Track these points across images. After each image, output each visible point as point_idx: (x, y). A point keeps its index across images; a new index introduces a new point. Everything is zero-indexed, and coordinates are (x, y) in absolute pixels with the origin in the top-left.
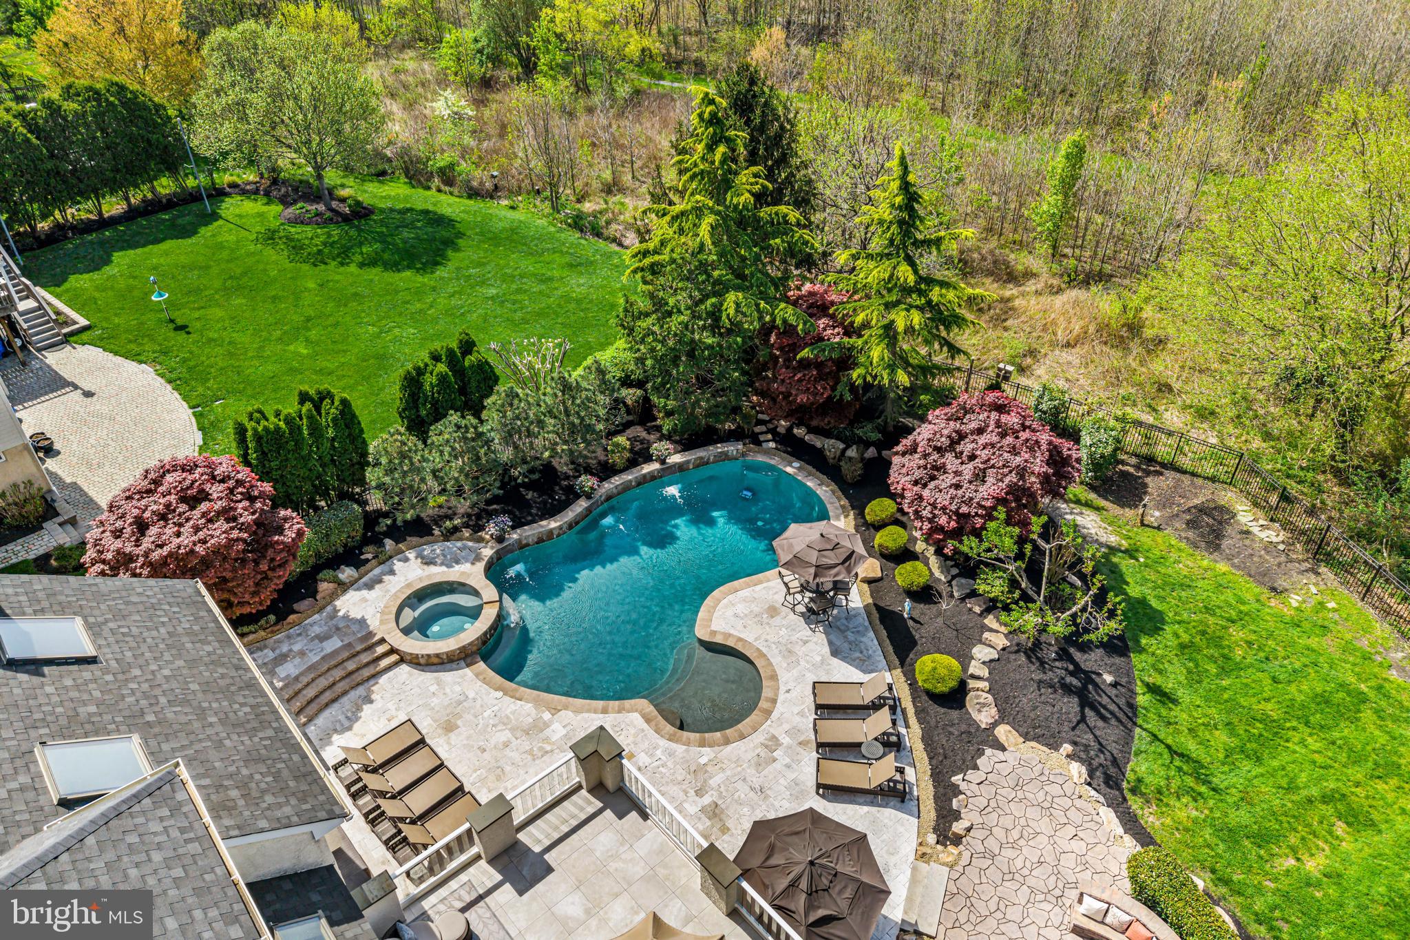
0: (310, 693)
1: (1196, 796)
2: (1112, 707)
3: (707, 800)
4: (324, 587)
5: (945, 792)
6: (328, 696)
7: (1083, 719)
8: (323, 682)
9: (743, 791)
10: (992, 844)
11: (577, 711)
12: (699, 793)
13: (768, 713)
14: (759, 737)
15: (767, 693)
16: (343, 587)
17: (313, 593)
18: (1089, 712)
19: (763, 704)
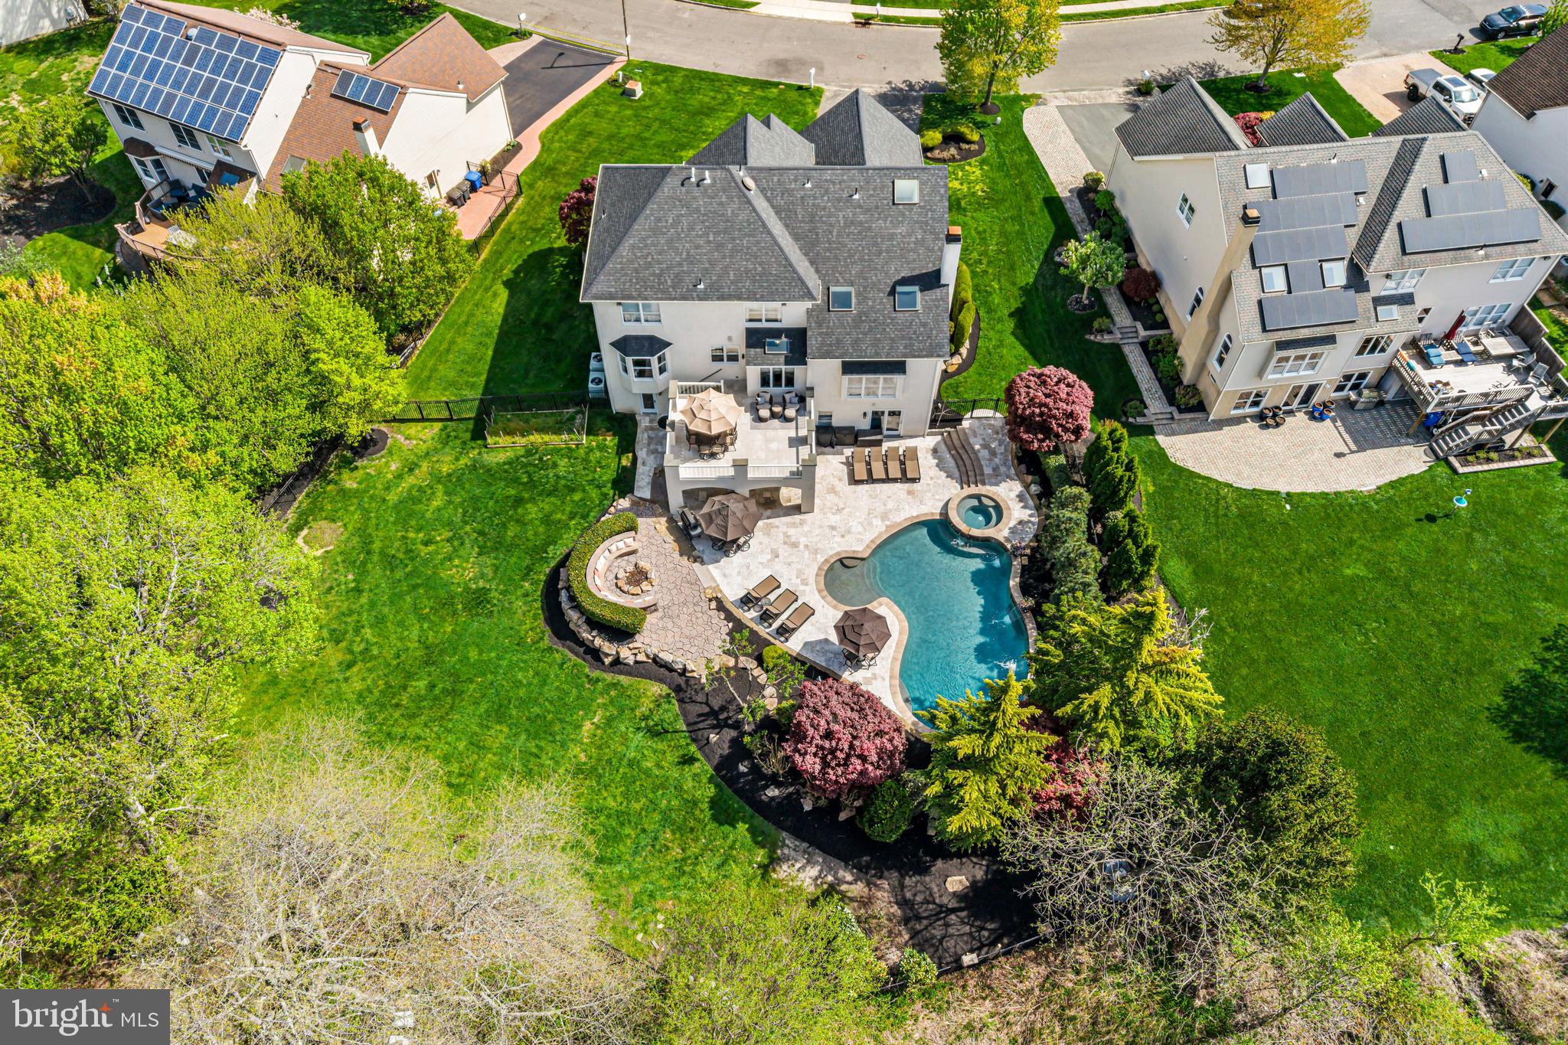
0: (965, 457)
1: (645, 718)
2: (701, 726)
3: (801, 547)
4: (1030, 478)
5: (729, 617)
6: (960, 463)
7: (707, 704)
8: (968, 462)
9: (794, 558)
10: (698, 609)
11: (880, 534)
12: (807, 546)
13: (820, 591)
14: (812, 580)
15: (829, 598)
16: (1027, 487)
17: (1028, 473)
18: (707, 710)
19: (825, 593)
